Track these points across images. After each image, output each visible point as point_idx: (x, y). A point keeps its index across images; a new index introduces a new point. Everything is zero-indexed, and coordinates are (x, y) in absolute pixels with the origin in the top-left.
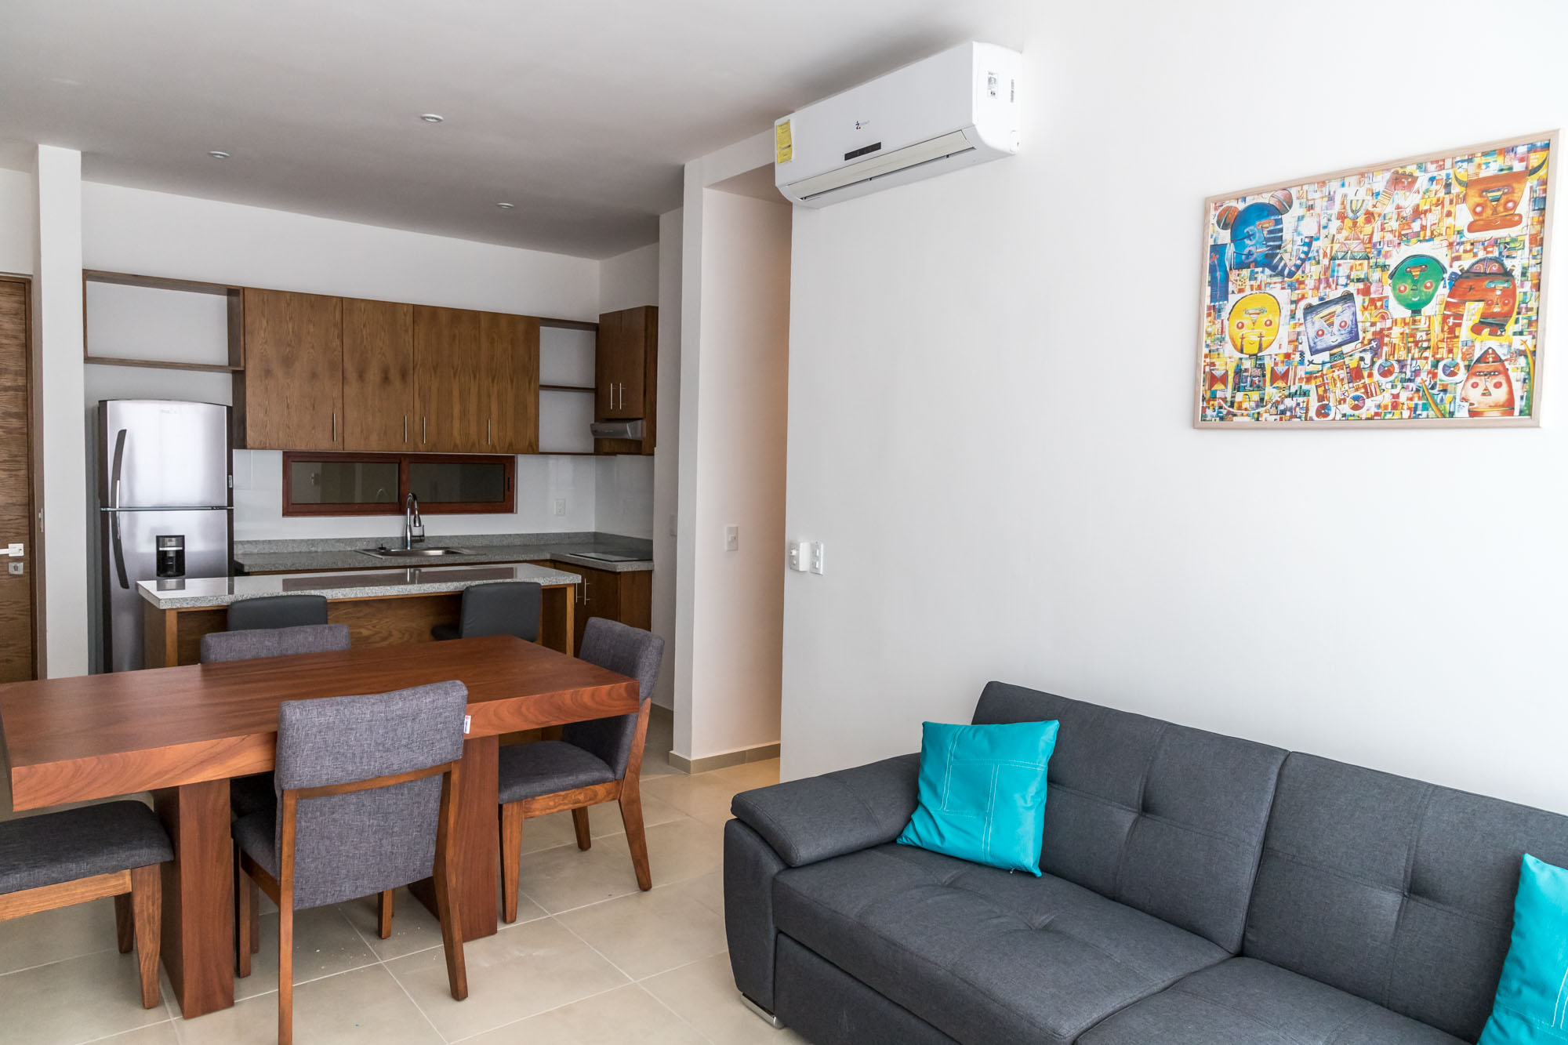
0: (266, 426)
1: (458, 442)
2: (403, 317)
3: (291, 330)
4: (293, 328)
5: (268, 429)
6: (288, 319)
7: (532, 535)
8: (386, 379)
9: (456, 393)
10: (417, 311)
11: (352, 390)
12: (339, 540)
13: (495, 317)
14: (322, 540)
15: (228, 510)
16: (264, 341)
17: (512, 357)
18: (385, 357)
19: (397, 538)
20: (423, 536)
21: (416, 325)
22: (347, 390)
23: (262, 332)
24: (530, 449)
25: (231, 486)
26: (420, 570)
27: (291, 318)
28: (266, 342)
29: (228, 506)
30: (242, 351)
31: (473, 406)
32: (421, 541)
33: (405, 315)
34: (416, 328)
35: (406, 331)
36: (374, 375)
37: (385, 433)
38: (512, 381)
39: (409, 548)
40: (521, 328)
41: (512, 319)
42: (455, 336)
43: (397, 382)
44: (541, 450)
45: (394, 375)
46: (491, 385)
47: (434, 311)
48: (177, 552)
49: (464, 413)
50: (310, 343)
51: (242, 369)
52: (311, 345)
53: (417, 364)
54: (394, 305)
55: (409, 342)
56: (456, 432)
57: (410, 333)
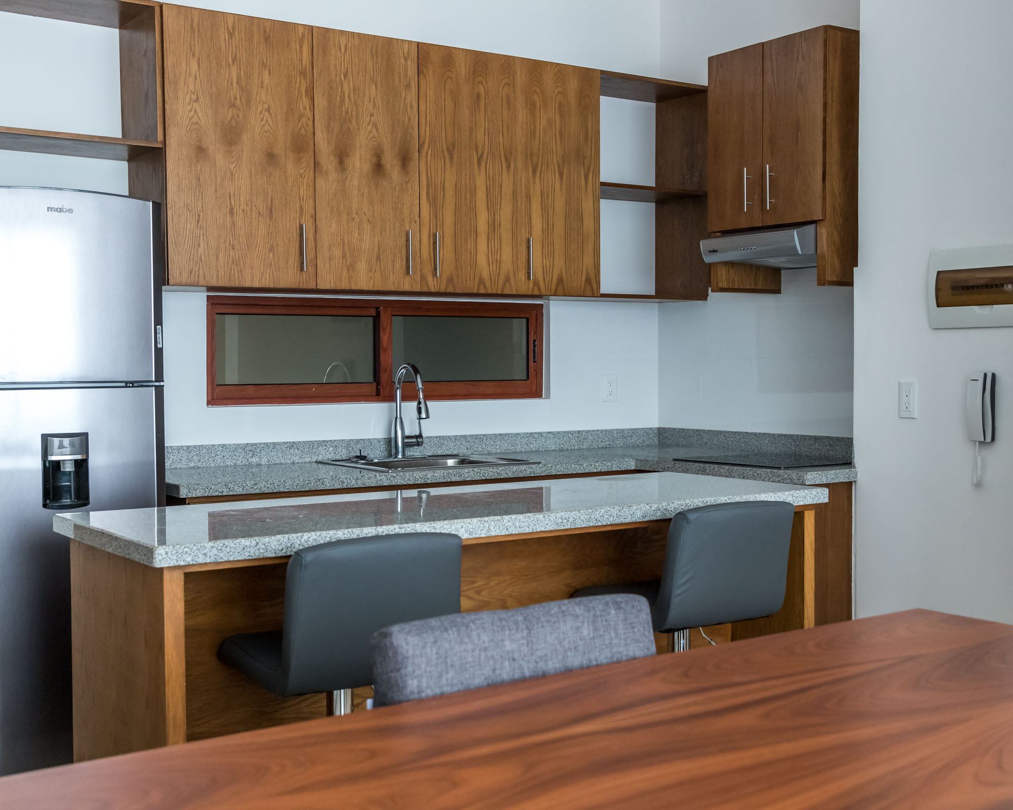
0: (199, 246)
1: (485, 275)
2: (402, 60)
3: (235, 80)
4: (239, 77)
5: (201, 249)
6: (230, 61)
7: (572, 433)
8: (378, 168)
9: (481, 195)
10: (423, 51)
11: (327, 185)
12: (292, 445)
13: (536, 67)
14: (267, 445)
15: (156, 386)
16: (194, 97)
17: (561, 135)
18: (377, 130)
19: (379, 441)
20: (420, 436)
21: (421, 76)
22: (320, 183)
23: (191, 80)
24: (588, 288)
25: (159, 346)
26: (428, 493)
27: (234, 59)
28: (197, 100)
29: (156, 381)
30: (159, 113)
31: (505, 212)
32: (418, 444)
33: (406, 59)
34: (423, 83)
35: (408, 86)
36: (360, 162)
37: (378, 258)
38: (561, 175)
39: (400, 456)
40: (573, 85)
41: (561, 71)
42: (478, 96)
43: (395, 173)
44: (603, 290)
45: (390, 160)
46: (531, 181)
47: (448, 55)
48: (76, 462)
49: (493, 226)
50: (264, 103)
51: (160, 146)
52: (266, 106)
53: (424, 142)
54: (390, 41)
55: (411, 107)
56: (482, 259)
57: (414, 90)
